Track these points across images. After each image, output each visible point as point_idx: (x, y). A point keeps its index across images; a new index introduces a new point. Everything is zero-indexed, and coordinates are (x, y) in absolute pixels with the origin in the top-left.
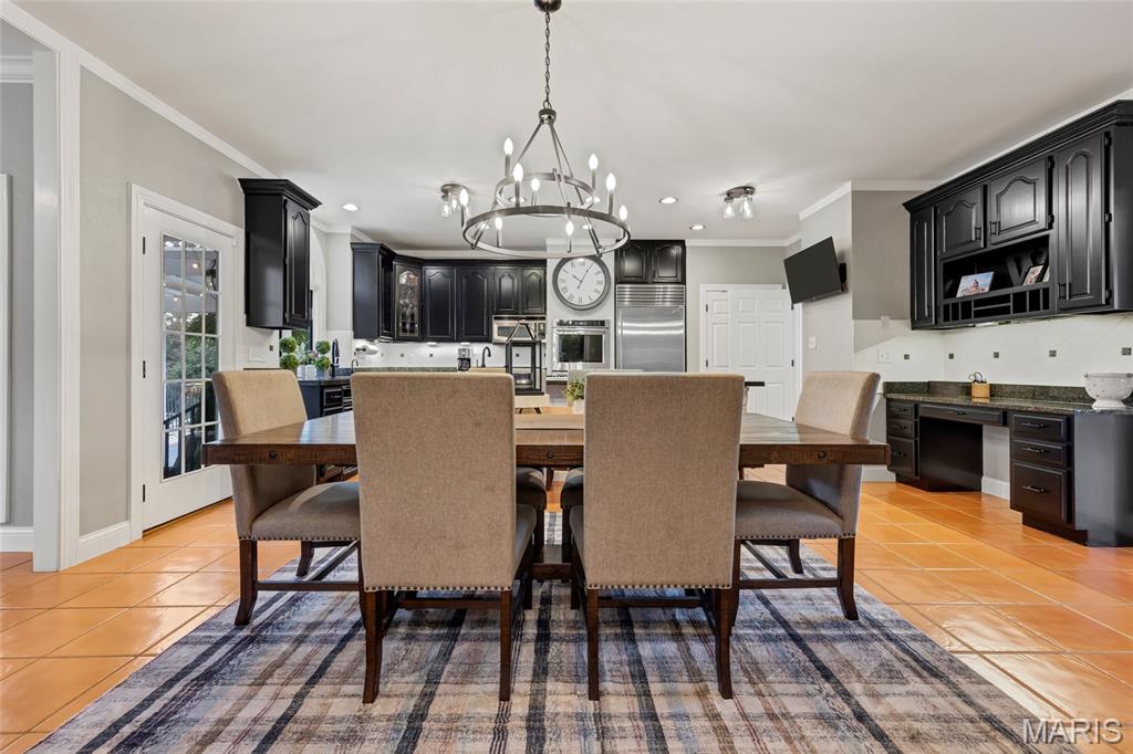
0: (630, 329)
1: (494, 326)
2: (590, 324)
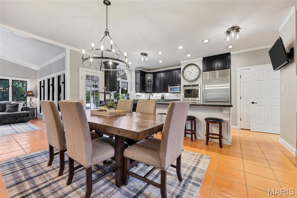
1: (169, 88)
2: (194, 86)
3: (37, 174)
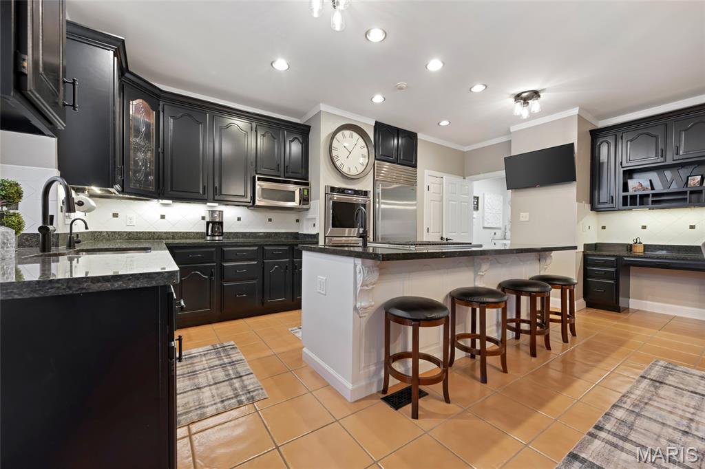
1: (257, 187)
2: (357, 193)
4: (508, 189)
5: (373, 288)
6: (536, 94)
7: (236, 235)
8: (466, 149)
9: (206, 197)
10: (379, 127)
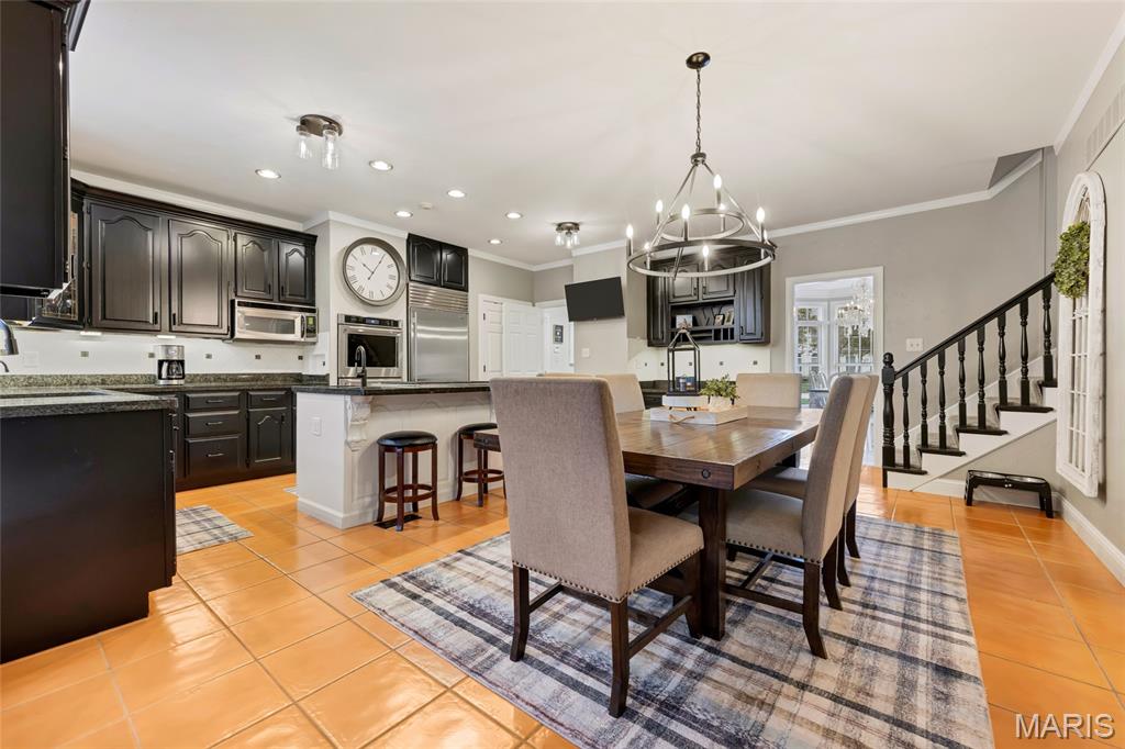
0: (423, 333)
1: (237, 315)
2: (382, 322)
3: (876, 657)
4: (570, 320)
5: (365, 424)
6: (576, 226)
7: (205, 377)
8: (535, 269)
9: (157, 327)
10: (414, 241)
